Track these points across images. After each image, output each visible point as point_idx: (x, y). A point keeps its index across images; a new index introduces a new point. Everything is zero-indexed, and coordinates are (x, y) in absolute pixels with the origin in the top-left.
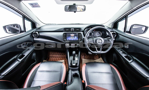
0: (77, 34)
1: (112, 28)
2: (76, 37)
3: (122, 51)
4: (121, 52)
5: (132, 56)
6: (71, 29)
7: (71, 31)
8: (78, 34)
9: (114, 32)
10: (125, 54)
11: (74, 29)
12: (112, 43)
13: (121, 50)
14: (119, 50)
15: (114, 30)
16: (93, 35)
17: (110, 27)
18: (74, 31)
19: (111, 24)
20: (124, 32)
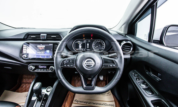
0: (50, 45)
1: (126, 35)
2: (48, 51)
3: (147, 85)
4: (144, 86)
5: (171, 103)
6: (41, 35)
7: (40, 40)
8: (52, 45)
9: (129, 42)
10: (153, 93)
11: (46, 35)
12: (121, 66)
13: (142, 81)
14: (139, 79)
15: (129, 38)
16: (88, 47)
17: (122, 32)
18: (47, 40)
19: (123, 27)
20: (149, 41)
